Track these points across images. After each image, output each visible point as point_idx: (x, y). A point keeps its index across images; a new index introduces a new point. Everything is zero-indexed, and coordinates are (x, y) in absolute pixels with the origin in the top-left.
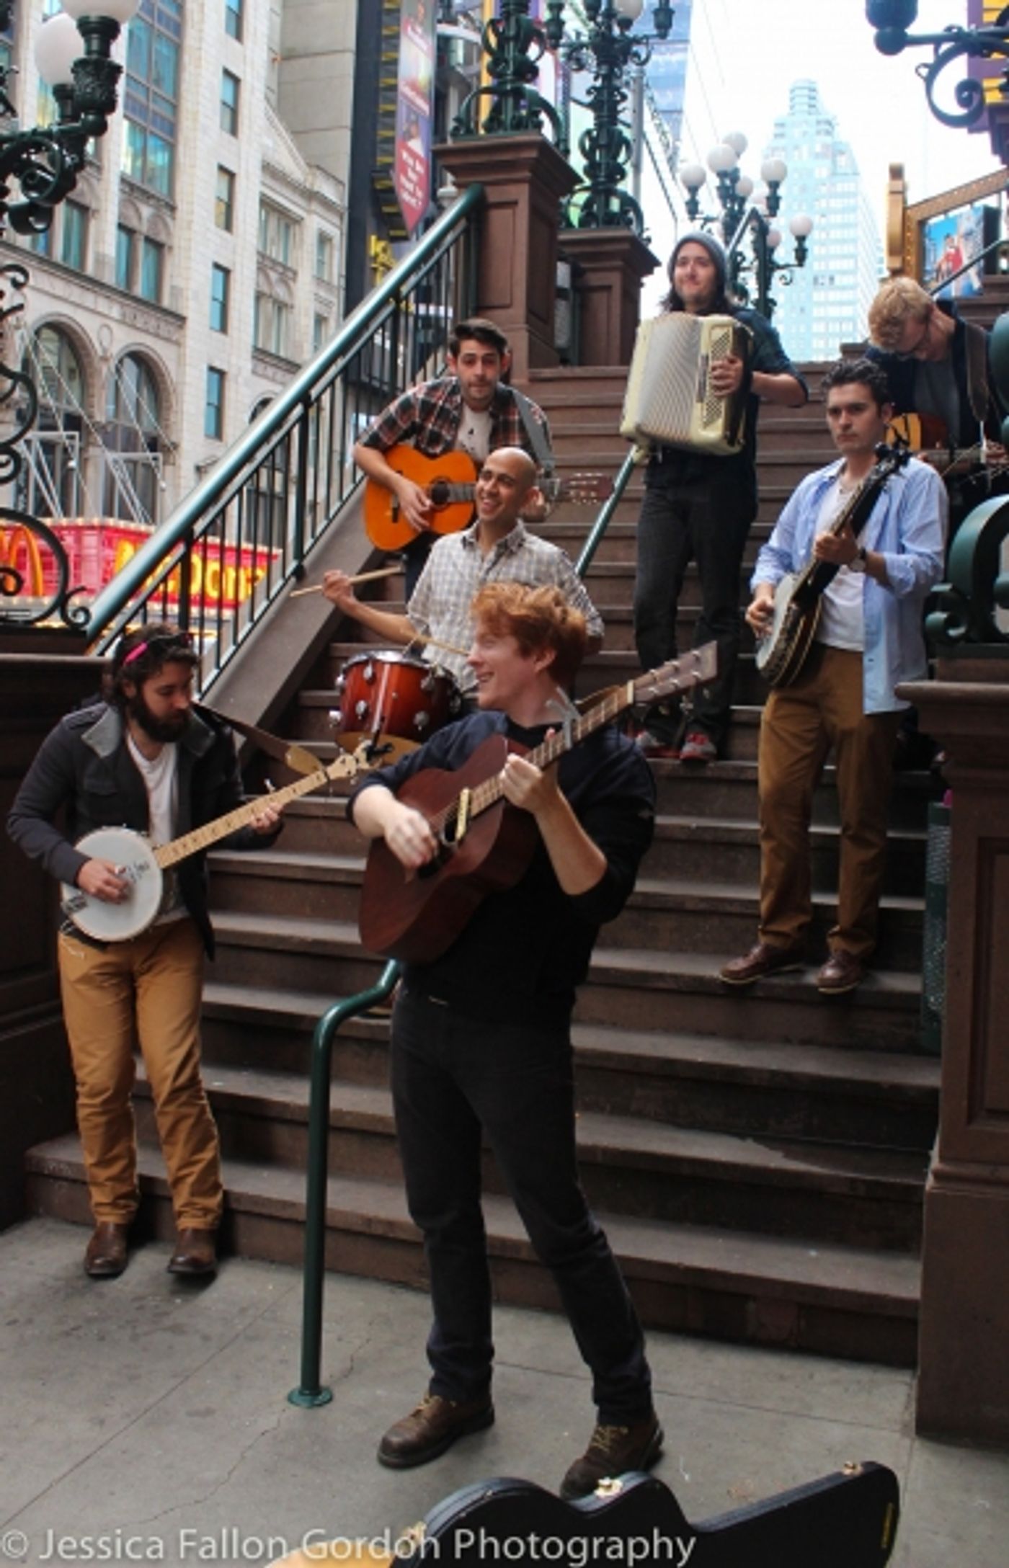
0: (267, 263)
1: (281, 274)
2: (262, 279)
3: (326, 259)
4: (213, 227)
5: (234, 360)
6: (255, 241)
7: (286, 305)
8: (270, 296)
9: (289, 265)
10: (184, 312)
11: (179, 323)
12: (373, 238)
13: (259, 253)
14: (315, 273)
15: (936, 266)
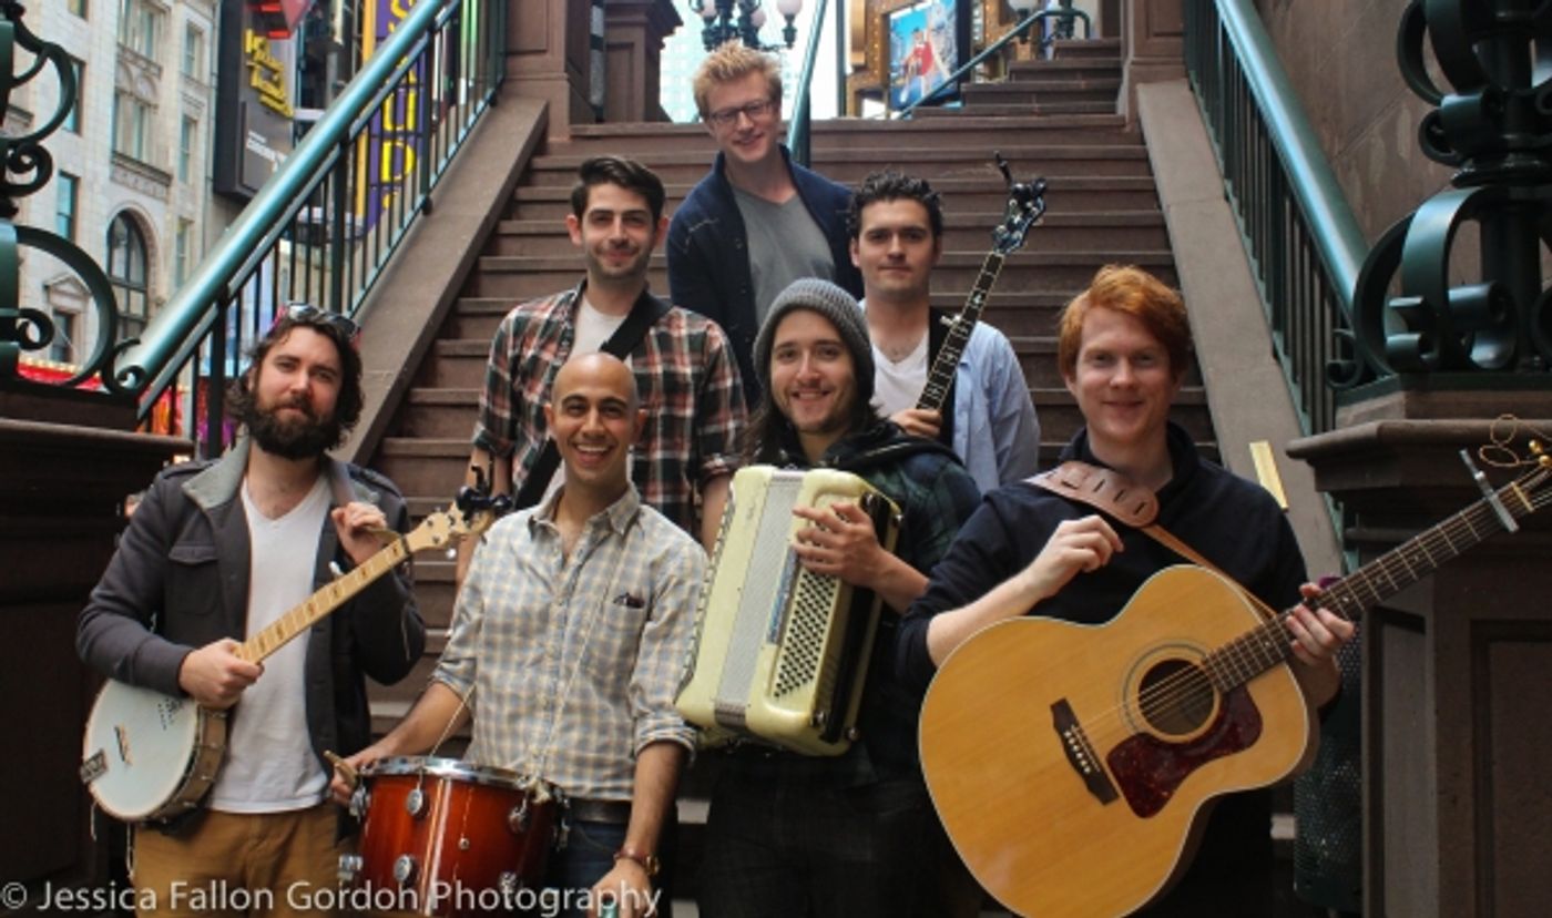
0: (128, 56)
1: (144, 69)
2: (122, 74)
3: (196, 55)
4: (65, 12)
5: (89, 164)
6: (115, 31)
7: (149, 105)
8: (131, 94)
9: (154, 59)
10: (31, 109)
11: (26, 121)
12: (249, 33)
13: (119, 45)
14: (183, 69)
15: (902, 63)
